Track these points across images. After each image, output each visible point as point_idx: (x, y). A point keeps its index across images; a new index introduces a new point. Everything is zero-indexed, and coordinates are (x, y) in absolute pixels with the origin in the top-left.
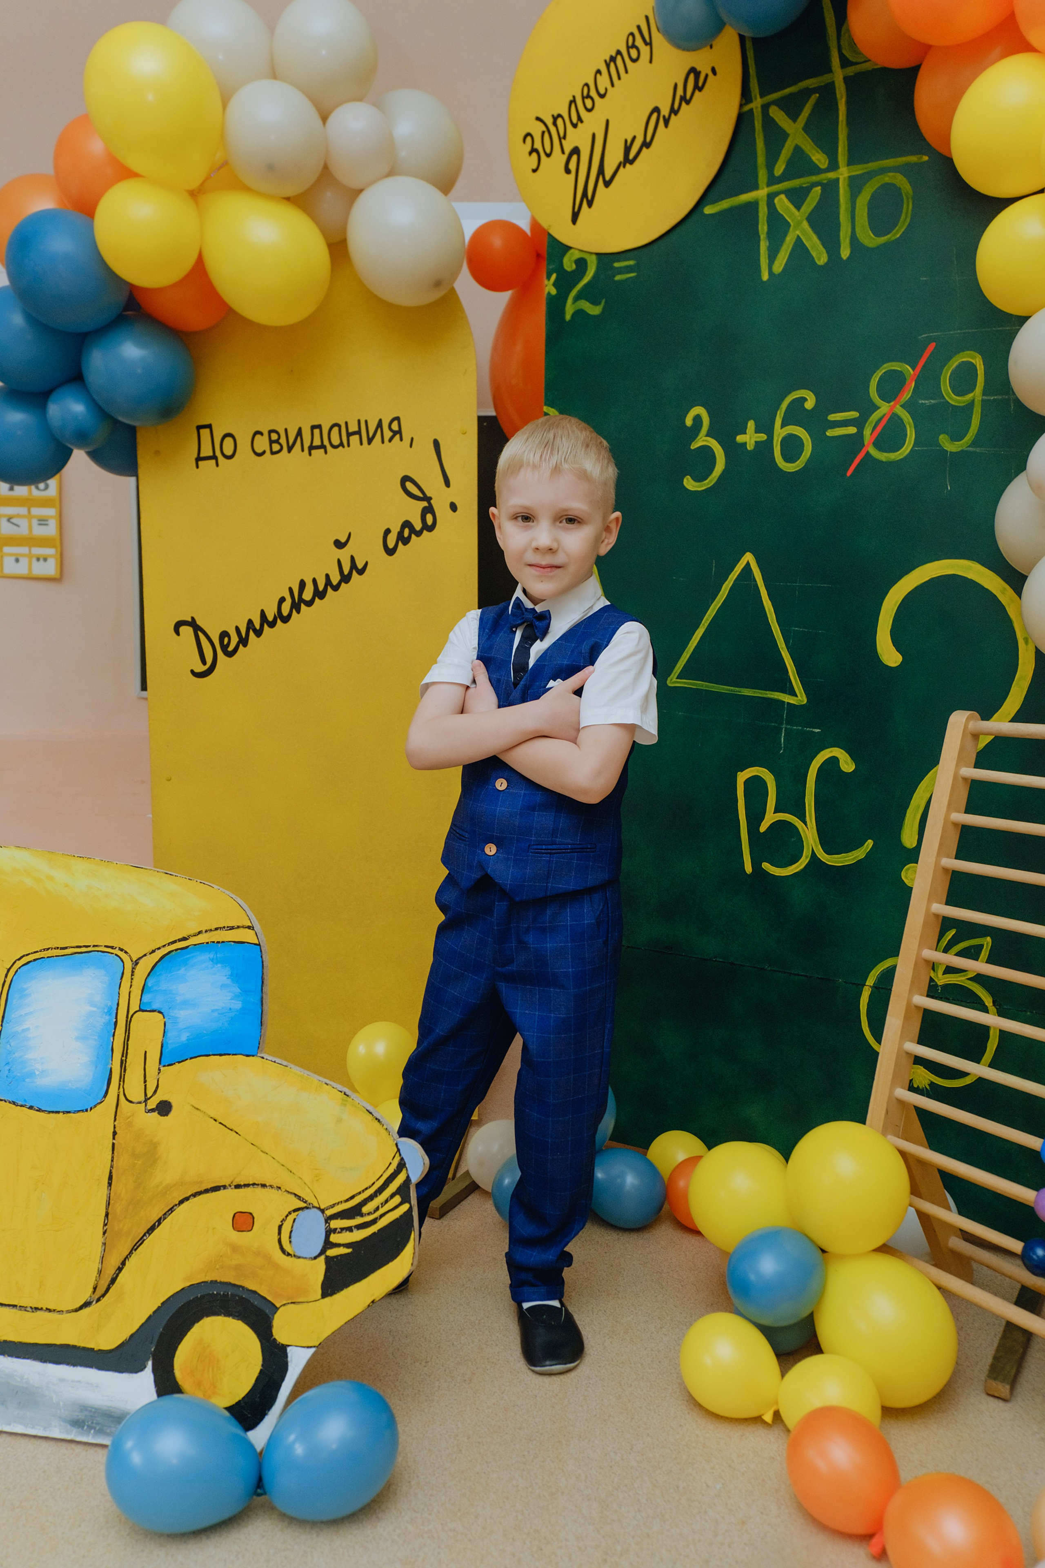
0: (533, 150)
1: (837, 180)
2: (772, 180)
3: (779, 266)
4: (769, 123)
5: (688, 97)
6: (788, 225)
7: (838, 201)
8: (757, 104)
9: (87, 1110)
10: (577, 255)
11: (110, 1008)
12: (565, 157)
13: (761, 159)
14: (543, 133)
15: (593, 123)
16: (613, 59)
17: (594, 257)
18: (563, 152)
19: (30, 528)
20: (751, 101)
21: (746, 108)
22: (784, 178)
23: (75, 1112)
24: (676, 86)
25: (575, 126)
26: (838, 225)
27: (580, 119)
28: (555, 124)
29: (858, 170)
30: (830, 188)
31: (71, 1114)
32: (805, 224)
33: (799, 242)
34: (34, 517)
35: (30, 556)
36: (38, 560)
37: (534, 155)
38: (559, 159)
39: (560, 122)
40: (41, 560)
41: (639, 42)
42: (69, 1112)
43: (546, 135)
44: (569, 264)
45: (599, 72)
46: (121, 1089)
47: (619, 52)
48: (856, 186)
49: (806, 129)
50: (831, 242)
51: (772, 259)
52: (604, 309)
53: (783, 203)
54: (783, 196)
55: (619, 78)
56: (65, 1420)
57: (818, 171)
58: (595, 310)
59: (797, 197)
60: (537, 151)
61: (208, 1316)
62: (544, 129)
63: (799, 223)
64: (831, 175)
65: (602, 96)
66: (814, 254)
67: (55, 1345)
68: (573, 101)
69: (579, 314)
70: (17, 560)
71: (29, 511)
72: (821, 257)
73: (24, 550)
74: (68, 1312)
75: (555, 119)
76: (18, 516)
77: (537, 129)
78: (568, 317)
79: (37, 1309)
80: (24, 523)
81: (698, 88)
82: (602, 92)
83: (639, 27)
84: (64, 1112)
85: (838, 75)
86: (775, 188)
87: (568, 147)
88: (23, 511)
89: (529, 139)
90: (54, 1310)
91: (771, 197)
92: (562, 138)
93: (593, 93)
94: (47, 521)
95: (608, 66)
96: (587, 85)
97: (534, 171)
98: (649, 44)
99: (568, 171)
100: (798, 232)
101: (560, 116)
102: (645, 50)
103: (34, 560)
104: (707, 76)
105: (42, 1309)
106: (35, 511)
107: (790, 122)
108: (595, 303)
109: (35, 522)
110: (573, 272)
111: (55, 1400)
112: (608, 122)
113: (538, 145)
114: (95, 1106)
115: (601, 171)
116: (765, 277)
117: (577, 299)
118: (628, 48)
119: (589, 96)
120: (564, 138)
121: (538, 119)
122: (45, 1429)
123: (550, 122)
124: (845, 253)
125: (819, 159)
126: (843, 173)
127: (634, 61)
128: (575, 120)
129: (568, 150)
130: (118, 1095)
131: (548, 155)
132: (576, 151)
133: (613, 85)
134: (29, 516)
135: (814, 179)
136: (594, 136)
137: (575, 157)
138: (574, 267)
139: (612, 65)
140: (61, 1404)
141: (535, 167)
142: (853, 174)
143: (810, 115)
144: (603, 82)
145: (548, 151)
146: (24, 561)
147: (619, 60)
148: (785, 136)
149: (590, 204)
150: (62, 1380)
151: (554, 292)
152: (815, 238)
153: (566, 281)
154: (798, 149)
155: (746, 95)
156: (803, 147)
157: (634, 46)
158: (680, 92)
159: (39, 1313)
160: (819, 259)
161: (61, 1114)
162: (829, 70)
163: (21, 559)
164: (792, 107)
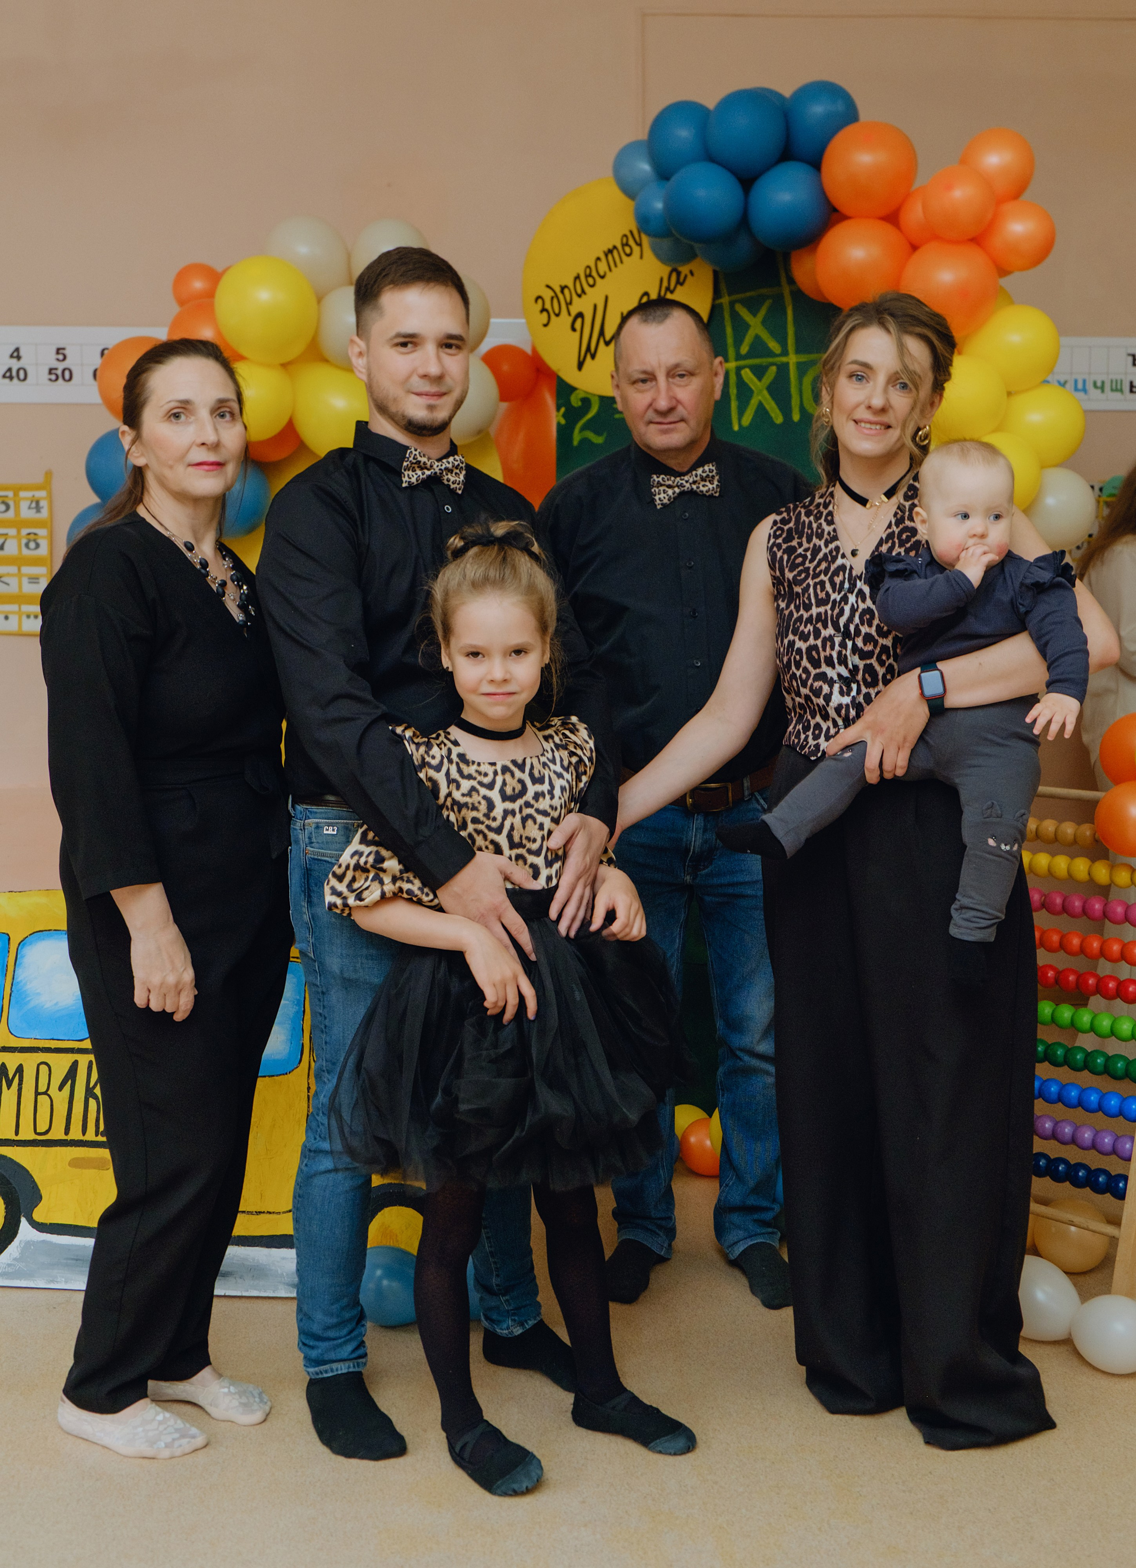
0: (544, 310)
1: (787, 364)
2: (739, 357)
3: (747, 420)
4: (735, 316)
5: (672, 287)
6: (752, 391)
7: (789, 378)
8: (725, 300)
9: (286, 1074)
10: (582, 395)
11: (299, 1001)
12: (570, 319)
13: (730, 340)
14: (552, 298)
15: (594, 296)
16: (610, 251)
17: (597, 399)
18: (569, 314)
19: (20, 587)
20: (721, 297)
21: (718, 302)
22: (749, 355)
23: (277, 1076)
24: (661, 280)
25: (579, 296)
26: (790, 397)
27: (583, 292)
28: (562, 292)
29: (803, 358)
30: (783, 369)
31: (275, 1078)
32: (765, 393)
33: (761, 405)
34: (25, 575)
35: (20, 613)
36: (28, 617)
37: (545, 314)
38: (565, 320)
39: (566, 291)
40: (32, 617)
41: (631, 242)
42: (273, 1076)
43: (555, 301)
44: (575, 401)
45: (598, 259)
46: (312, 1057)
47: (615, 247)
48: (802, 369)
49: (764, 323)
50: (786, 409)
51: (741, 413)
52: (606, 439)
53: (747, 374)
54: (747, 370)
55: (616, 265)
56: (288, 1285)
57: (774, 355)
58: (598, 440)
59: (759, 371)
60: (547, 311)
61: (387, 1207)
62: (552, 294)
63: (760, 392)
64: (784, 359)
65: (602, 277)
66: (773, 415)
67: (277, 1236)
68: (577, 277)
69: (584, 441)
70: (6, 618)
71: (19, 570)
72: (778, 419)
73: (14, 607)
74: (284, 1212)
75: (563, 289)
76: (8, 575)
77: (547, 294)
78: (575, 443)
79: (260, 1212)
80: (13, 582)
81: (679, 283)
82: (602, 274)
83: (631, 232)
84: (269, 1076)
85: (786, 291)
86: (742, 363)
87: (574, 311)
88: (13, 569)
89: (540, 301)
90: (273, 1213)
91: (739, 369)
92: (569, 304)
93: (594, 274)
94: (38, 579)
95: (606, 255)
96: (588, 267)
97: (545, 325)
98: (639, 244)
99: (574, 329)
100: (760, 398)
101: (566, 287)
102: (636, 249)
103: (24, 618)
104: (686, 277)
105: (264, 1212)
106: (26, 570)
107: (752, 317)
108: (598, 433)
109: (25, 581)
110: (580, 408)
111: (279, 1272)
112: (607, 298)
113: (548, 306)
114: (293, 1070)
115: (602, 333)
116: (736, 428)
117: (583, 429)
118: (623, 245)
119: (590, 275)
120: (571, 303)
121: (548, 286)
122: (274, 1292)
123: (558, 290)
124: (796, 417)
125: (774, 345)
126: (792, 359)
127: (628, 255)
128: (579, 291)
129: (574, 313)
130: (310, 1062)
131: (557, 315)
132: (580, 315)
133: (610, 270)
134: (19, 574)
135: (771, 360)
136: (595, 307)
137: (579, 321)
138: (580, 404)
139: (610, 257)
140: (285, 1274)
141: (545, 322)
142: (800, 360)
143: (766, 314)
144: (603, 267)
145: (557, 311)
146: (14, 619)
147: (615, 252)
148: (747, 326)
149: (593, 357)
150: (284, 1259)
151: (563, 422)
152: (773, 404)
153: (573, 415)
154: (757, 337)
155: (717, 293)
156: (762, 336)
157: (627, 244)
158: (665, 284)
159: (262, 1215)
160: (777, 419)
161: (267, 1078)
162: (779, 284)
163: (10, 616)
164: (753, 307)
